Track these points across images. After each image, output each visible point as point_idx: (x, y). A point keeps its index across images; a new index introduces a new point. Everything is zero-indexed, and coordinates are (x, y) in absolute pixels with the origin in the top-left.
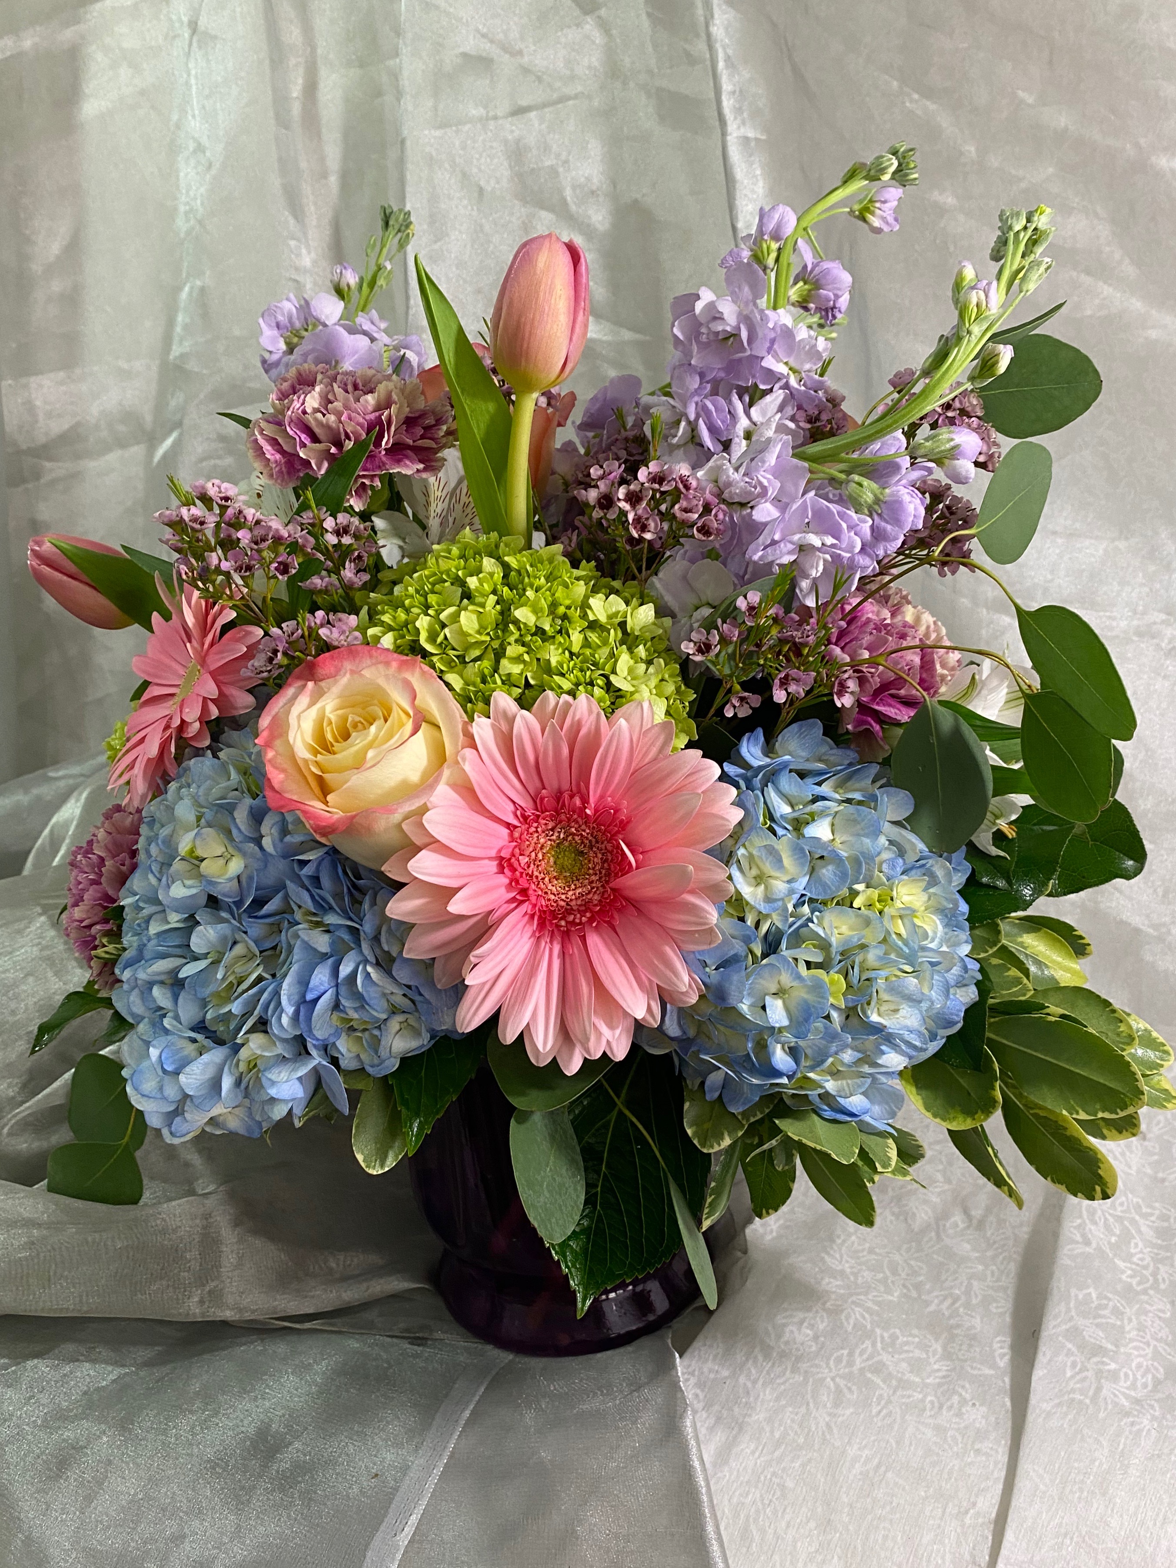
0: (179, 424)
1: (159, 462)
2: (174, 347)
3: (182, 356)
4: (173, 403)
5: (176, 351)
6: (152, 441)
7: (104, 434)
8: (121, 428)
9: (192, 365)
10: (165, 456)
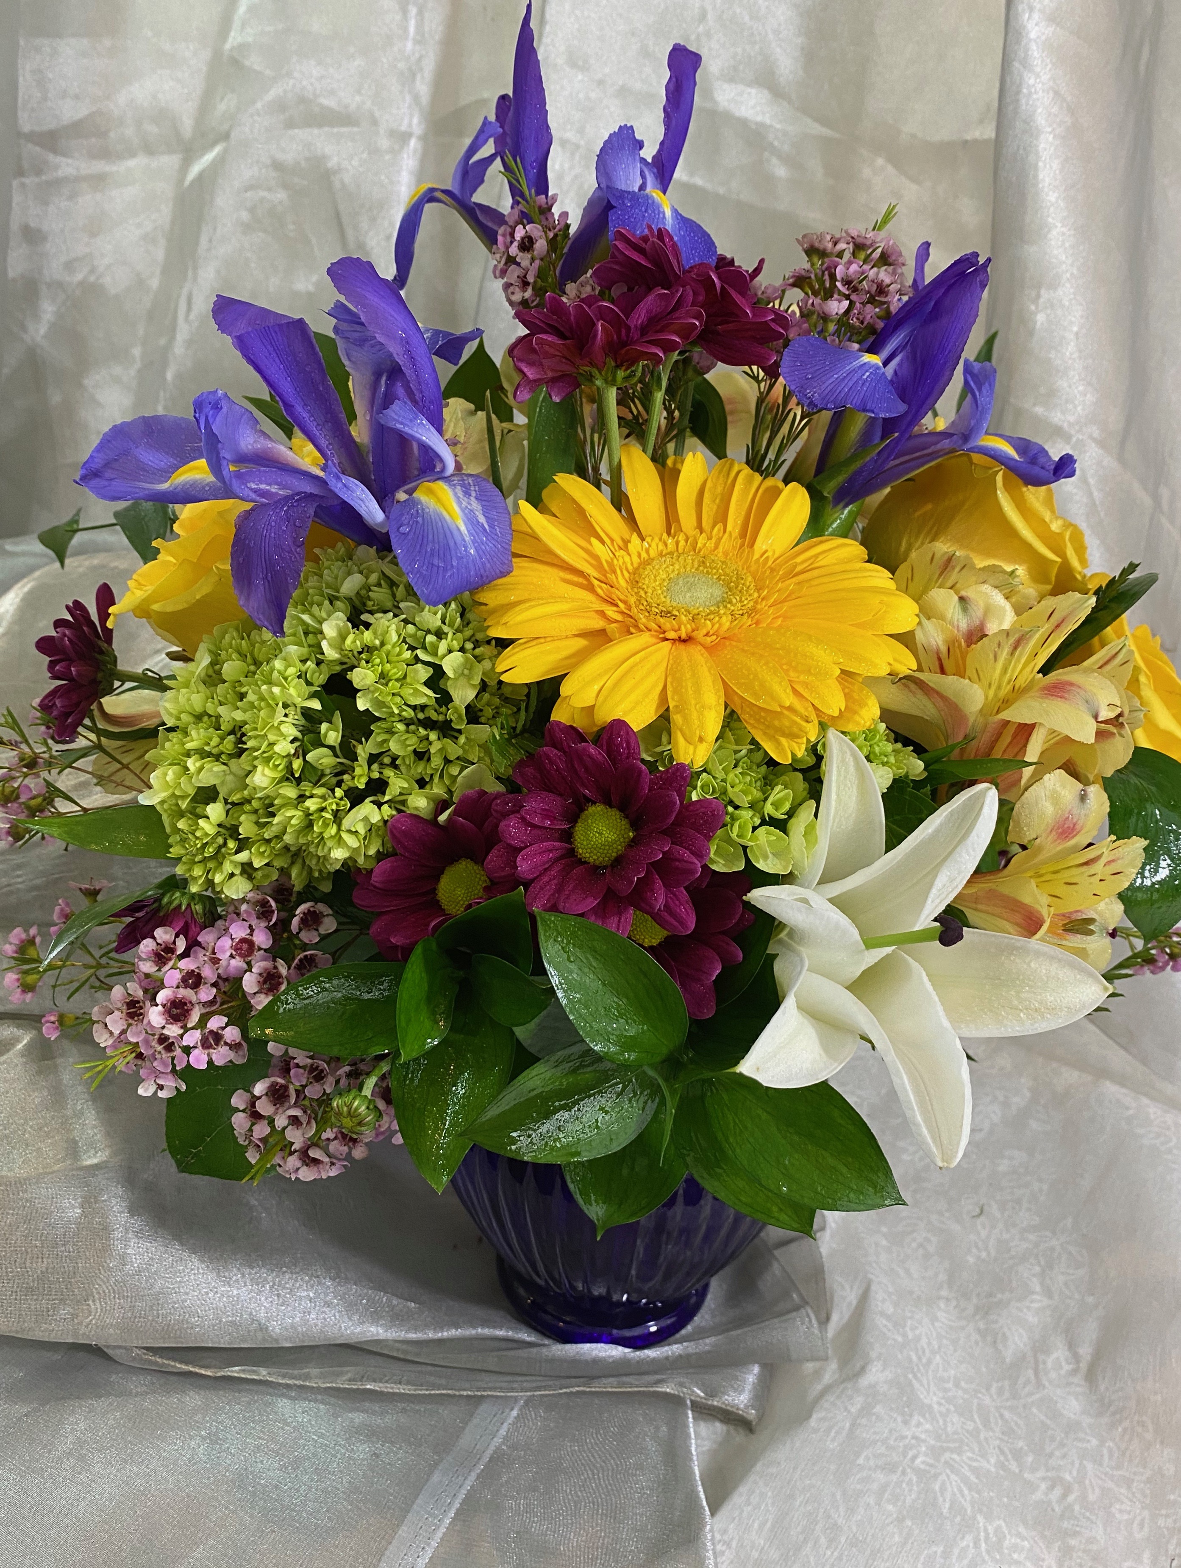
0: (226, 137)
1: (192, 183)
2: (232, 34)
3: (243, 47)
4: (222, 107)
5: (234, 38)
6: (189, 154)
7: (129, 132)
8: (152, 129)
9: (254, 62)
10: (200, 177)
